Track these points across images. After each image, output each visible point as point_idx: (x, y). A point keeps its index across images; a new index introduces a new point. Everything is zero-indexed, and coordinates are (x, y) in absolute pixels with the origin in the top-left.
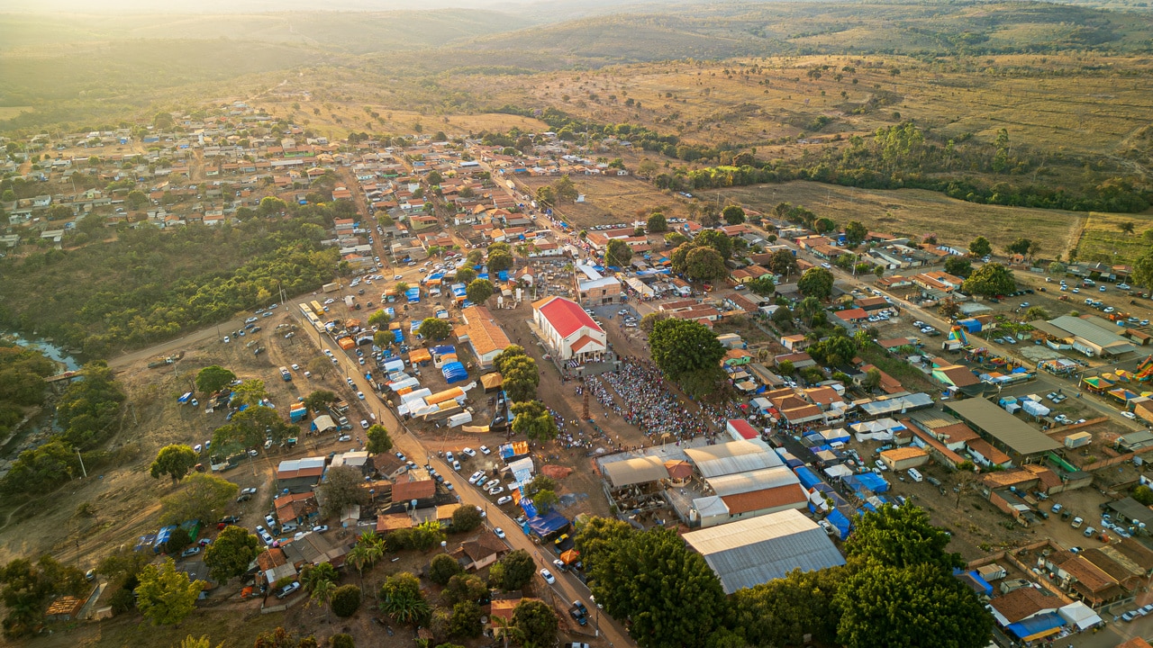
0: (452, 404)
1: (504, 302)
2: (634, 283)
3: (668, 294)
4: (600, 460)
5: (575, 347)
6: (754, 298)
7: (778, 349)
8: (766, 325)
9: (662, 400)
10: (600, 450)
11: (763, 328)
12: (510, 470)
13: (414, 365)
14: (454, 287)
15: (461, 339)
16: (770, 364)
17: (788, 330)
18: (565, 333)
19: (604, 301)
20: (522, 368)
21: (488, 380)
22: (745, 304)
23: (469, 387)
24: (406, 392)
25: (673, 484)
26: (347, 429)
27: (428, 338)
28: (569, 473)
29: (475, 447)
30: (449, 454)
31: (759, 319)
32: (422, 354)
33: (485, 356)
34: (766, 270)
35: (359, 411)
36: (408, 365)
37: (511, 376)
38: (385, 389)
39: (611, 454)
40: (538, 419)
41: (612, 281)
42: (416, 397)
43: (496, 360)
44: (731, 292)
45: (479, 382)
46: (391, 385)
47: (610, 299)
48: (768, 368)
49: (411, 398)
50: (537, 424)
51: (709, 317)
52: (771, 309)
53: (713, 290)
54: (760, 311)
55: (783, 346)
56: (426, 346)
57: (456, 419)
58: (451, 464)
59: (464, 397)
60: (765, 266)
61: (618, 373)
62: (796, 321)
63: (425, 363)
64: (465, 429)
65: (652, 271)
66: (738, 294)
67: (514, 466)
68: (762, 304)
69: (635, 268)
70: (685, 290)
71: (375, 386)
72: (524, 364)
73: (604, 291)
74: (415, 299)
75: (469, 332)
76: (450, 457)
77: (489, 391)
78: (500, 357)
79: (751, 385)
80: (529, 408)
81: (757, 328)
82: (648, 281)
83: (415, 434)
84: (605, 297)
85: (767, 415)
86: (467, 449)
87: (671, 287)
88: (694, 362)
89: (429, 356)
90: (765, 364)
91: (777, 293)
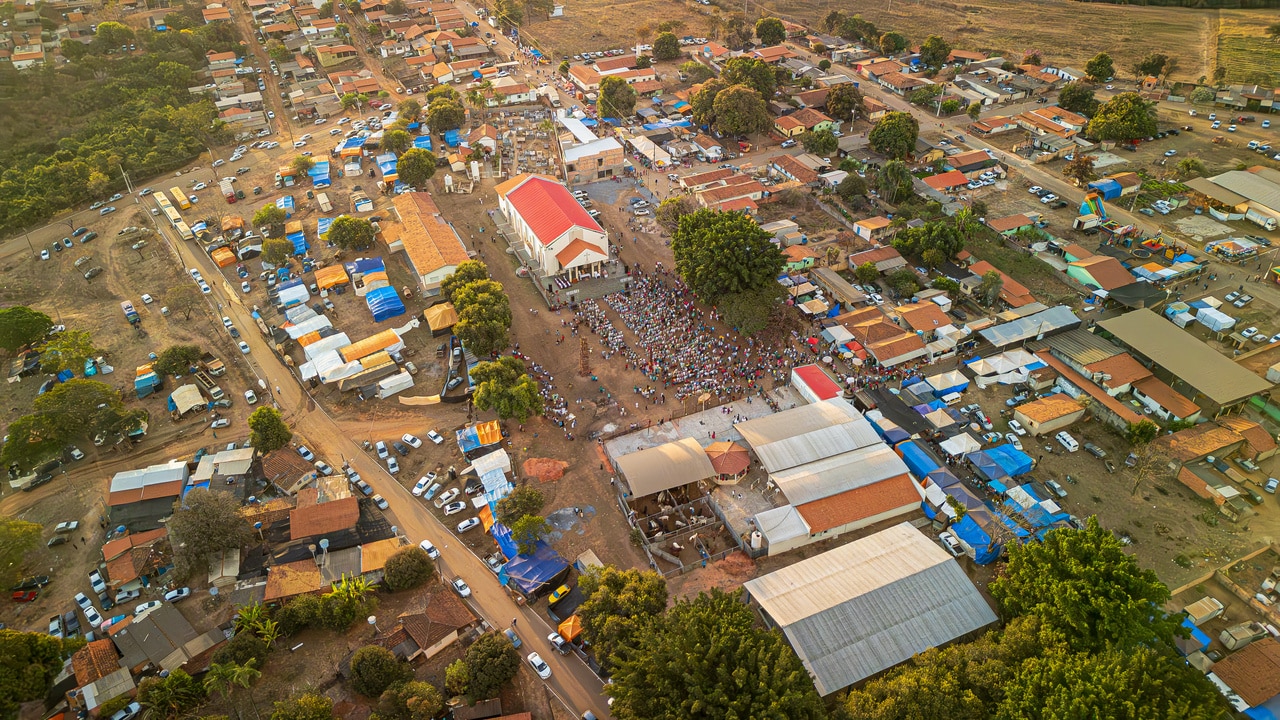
0: (382, 360)
1: (455, 183)
2: (642, 144)
3: (689, 159)
5: (563, 257)
6: (811, 161)
7: (848, 241)
8: (830, 202)
10: (609, 428)
11: (827, 208)
12: (474, 471)
13: (324, 294)
14: (380, 160)
15: (393, 247)
16: (842, 266)
17: (862, 209)
18: (547, 238)
19: (601, 175)
21: (437, 316)
22: (800, 171)
23: (407, 328)
24: (311, 340)
25: (721, 482)
26: (222, 406)
27: (344, 246)
28: (565, 471)
29: (419, 431)
30: (380, 445)
31: (820, 193)
32: (335, 274)
33: (428, 276)
35: (242, 374)
36: (314, 294)
37: (468, 314)
38: (280, 335)
39: (626, 433)
40: (512, 389)
41: (610, 144)
42: (326, 349)
43: (445, 285)
44: (777, 152)
45: (423, 319)
46: (289, 330)
47: (609, 172)
48: (839, 273)
49: (319, 351)
50: (511, 397)
51: (750, 196)
52: (836, 177)
53: (753, 149)
54: (820, 180)
55: (857, 235)
56: (339, 259)
57: (389, 385)
58: (383, 462)
59: (400, 345)
60: (820, 109)
61: (628, 294)
62: (872, 194)
63: (340, 290)
64: (403, 400)
65: (665, 123)
66: (788, 154)
68: (823, 170)
69: (641, 119)
70: (713, 152)
71: (266, 330)
72: (486, 295)
73: (600, 161)
74: (324, 182)
75: (404, 236)
76: (382, 451)
77: (436, 334)
78: (450, 280)
79: (817, 305)
81: (818, 208)
82: (660, 140)
83: (328, 411)
84: (602, 168)
85: (847, 354)
86: (408, 437)
87: (694, 148)
89: (346, 277)
90: (835, 267)
91: (840, 151)
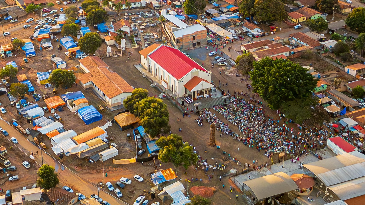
0: (98, 142)
1: (112, 51)
2: (214, 28)
3: (242, 36)
4: (236, 178)
5: (187, 87)
6: (314, 36)
7: (346, 77)
8: (328, 57)
9: (268, 126)
10: (233, 171)
11: (328, 60)
12: (166, 193)
13: (53, 111)
14: (63, 40)
15: (86, 85)
16: (343, 89)
17: (348, 60)
18: (178, 76)
19: (194, 45)
20: (155, 108)
21: (123, 119)
22: (308, 41)
23: (106, 126)
24: (54, 135)
25: (300, 194)
26: (12, 170)
27: (57, 87)
28: (214, 192)
29: (130, 176)
30: (109, 184)
31: (322, 52)
32: (57, 101)
33: (113, 99)
34: (314, 11)
35: (17, 154)
36: (47, 112)
37: (147, 115)
38: (34, 133)
39: (243, 173)
40: (181, 149)
41: (199, 28)
42: (64, 138)
43: (126, 102)
44: (292, 31)
45: (114, 122)
46: (39, 130)
47: (199, 43)
48: (343, 92)
49: (61, 139)
50: (182, 154)
51: (284, 54)
52: (330, 44)
53: (278, 30)
54: (321, 45)
55: (348, 74)
56: (56, 93)
57: (106, 154)
58: (113, 192)
59: (106, 134)
60: (313, 8)
61: (226, 105)
62: (352, 52)
63: (61, 109)
64: (115, 162)
65: (224, 17)
66: (300, 32)
67: (168, 189)
68: (321, 40)
69: (209, 14)
70: (256, 31)
71: (24, 131)
72: (155, 104)
73: (194, 37)
74: (32, 53)
75: (93, 80)
76: (110, 187)
77: (125, 128)
78: (130, 100)
79: (334, 108)
80: (172, 141)
81: (323, 60)
82: (225, 25)
83: (73, 170)
84: (195, 41)
85: (356, 132)
86: (123, 179)
87: (245, 30)
88: (295, 94)
89: (63, 102)
90: (339, 90)
91: (329, 30)
